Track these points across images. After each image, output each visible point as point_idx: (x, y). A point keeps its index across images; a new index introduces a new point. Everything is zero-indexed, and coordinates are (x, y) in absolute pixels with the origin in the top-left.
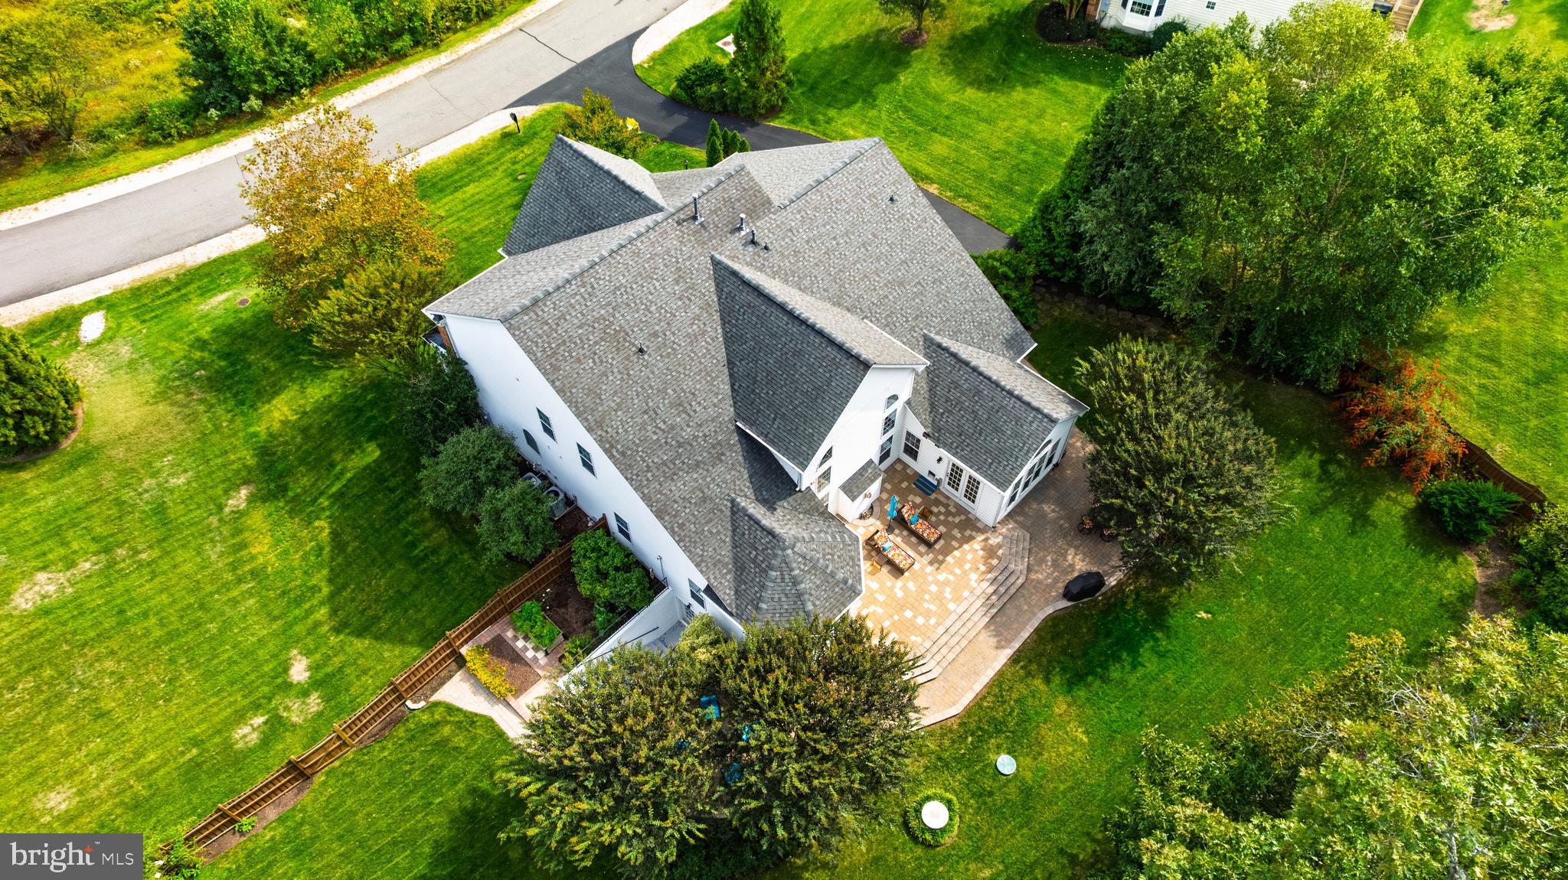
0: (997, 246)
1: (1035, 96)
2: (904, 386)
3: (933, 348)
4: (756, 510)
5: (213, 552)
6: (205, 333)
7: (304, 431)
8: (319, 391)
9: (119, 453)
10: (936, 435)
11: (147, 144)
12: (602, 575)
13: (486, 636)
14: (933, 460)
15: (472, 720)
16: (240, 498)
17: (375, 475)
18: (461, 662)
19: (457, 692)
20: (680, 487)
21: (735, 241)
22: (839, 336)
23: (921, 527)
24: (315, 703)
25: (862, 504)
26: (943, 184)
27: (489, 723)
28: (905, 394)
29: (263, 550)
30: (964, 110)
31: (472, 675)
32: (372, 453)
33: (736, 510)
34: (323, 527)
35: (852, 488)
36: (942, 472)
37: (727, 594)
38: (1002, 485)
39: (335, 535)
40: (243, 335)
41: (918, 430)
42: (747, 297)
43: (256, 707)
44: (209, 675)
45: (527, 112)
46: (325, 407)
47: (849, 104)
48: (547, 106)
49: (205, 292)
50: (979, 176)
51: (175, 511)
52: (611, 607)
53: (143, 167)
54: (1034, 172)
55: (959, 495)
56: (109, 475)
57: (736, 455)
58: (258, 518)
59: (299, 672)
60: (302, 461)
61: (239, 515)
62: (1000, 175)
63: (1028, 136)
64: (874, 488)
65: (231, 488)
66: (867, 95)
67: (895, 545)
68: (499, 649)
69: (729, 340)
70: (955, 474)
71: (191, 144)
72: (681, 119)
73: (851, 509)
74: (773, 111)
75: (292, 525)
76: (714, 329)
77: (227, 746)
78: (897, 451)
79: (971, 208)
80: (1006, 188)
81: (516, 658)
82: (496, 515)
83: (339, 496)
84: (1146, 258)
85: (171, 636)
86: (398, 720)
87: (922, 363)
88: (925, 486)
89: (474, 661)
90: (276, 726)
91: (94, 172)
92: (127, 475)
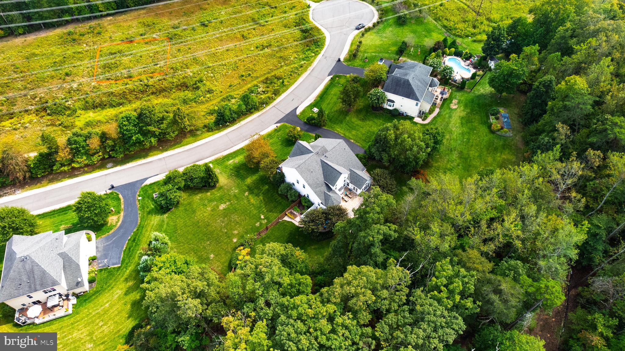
0: (361, 153)
1: (371, 123)
2: (347, 176)
3: (351, 170)
4: (327, 193)
5: (245, 201)
6: (231, 167)
7: (254, 183)
8: (255, 177)
9: (226, 187)
10: (351, 183)
11: (208, 131)
12: (306, 202)
13: (289, 211)
14: (351, 186)
15: (289, 222)
16: (247, 194)
17: (268, 190)
18: (286, 215)
19: (286, 218)
20: (318, 190)
21: (323, 156)
22: (338, 170)
23: (349, 196)
24: (266, 221)
25: (341, 192)
26: (354, 140)
27: (291, 222)
28: (347, 177)
29: (252, 201)
30: (358, 125)
31: (288, 216)
32: (267, 187)
33: (325, 192)
34: (261, 198)
35: (340, 190)
36: (352, 188)
37: (324, 203)
38: (360, 189)
39: (263, 199)
40: (238, 168)
41: (349, 182)
42: (325, 164)
43: (258, 221)
44: (250, 218)
45: (279, 125)
46: (256, 180)
47: (338, 124)
48: (282, 124)
49: (228, 160)
50: (360, 138)
51: (238, 196)
52: (307, 206)
53: (209, 136)
54: (370, 137)
55: (355, 191)
56: (226, 191)
57: (324, 185)
58: (250, 196)
59: (262, 217)
60: (255, 188)
61: (247, 196)
62: (364, 138)
63: (369, 131)
64: (343, 190)
65: (245, 192)
66: (341, 122)
67: (346, 198)
68: (291, 213)
69: (323, 170)
70: (354, 188)
71: (217, 131)
72: (307, 127)
73: (339, 193)
74: (324, 126)
75: (256, 197)
76: (321, 169)
77: (255, 226)
78: (346, 185)
79: (359, 144)
80: (365, 141)
81: (294, 214)
82: (291, 195)
83: (263, 193)
84: (381, 156)
85: (243, 213)
86: (278, 223)
87: (349, 173)
88: (350, 190)
89: (289, 215)
90: (261, 224)
91: (200, 137)
92: (228, 190)
